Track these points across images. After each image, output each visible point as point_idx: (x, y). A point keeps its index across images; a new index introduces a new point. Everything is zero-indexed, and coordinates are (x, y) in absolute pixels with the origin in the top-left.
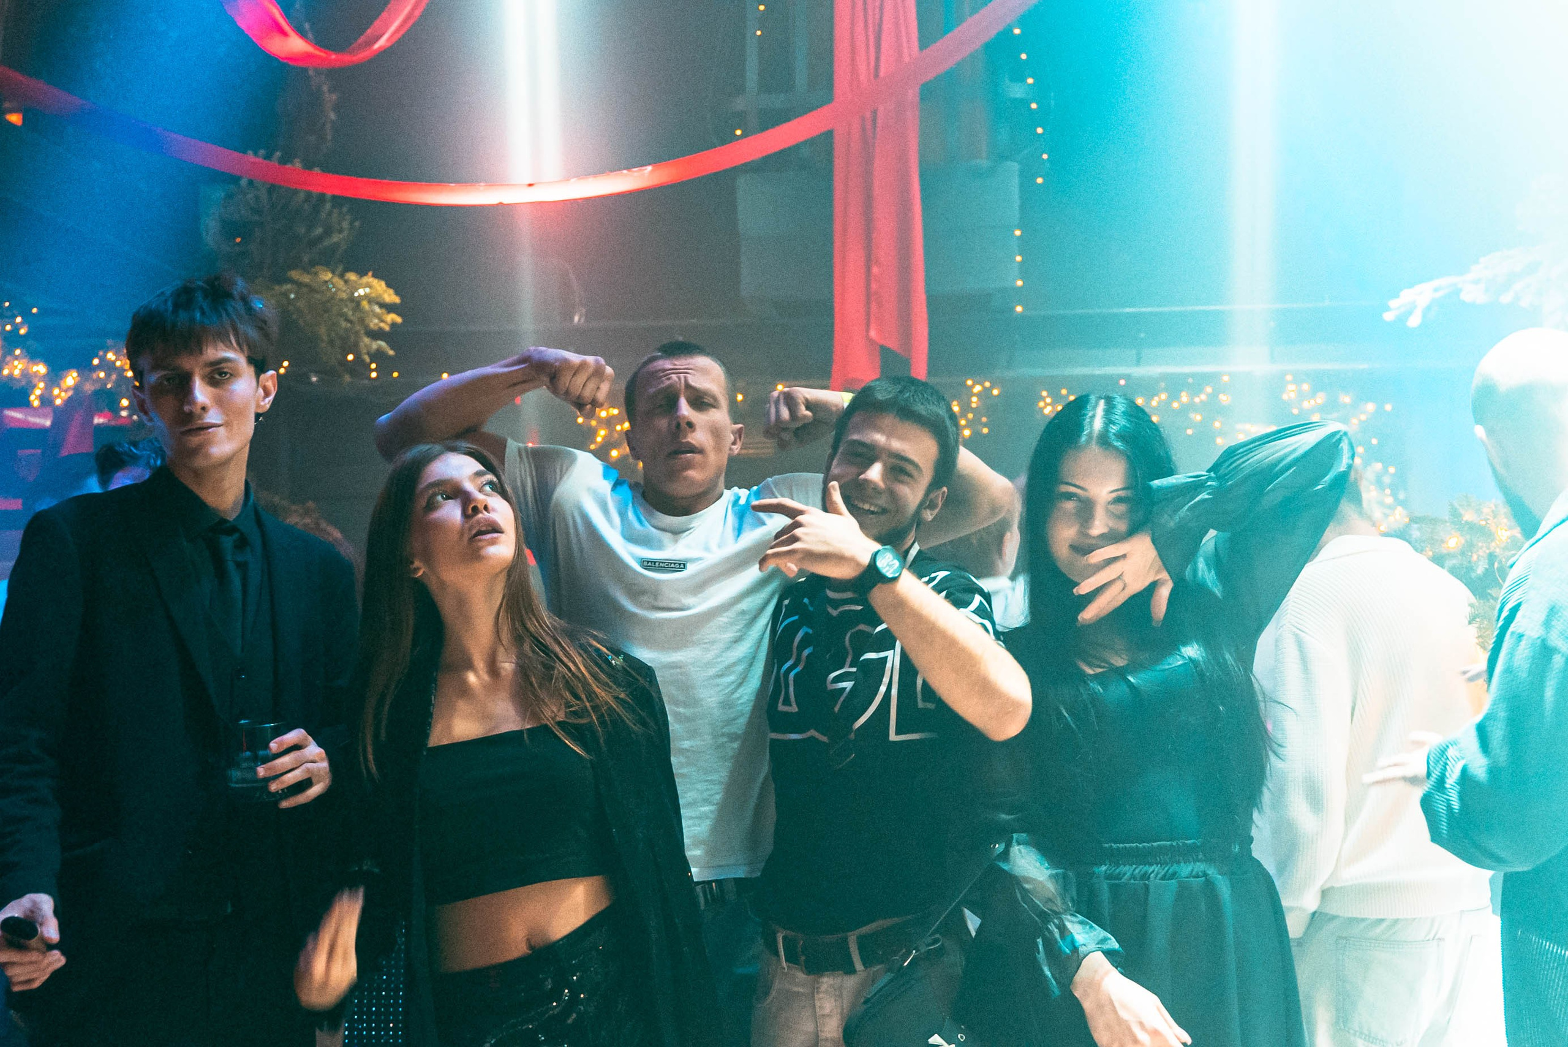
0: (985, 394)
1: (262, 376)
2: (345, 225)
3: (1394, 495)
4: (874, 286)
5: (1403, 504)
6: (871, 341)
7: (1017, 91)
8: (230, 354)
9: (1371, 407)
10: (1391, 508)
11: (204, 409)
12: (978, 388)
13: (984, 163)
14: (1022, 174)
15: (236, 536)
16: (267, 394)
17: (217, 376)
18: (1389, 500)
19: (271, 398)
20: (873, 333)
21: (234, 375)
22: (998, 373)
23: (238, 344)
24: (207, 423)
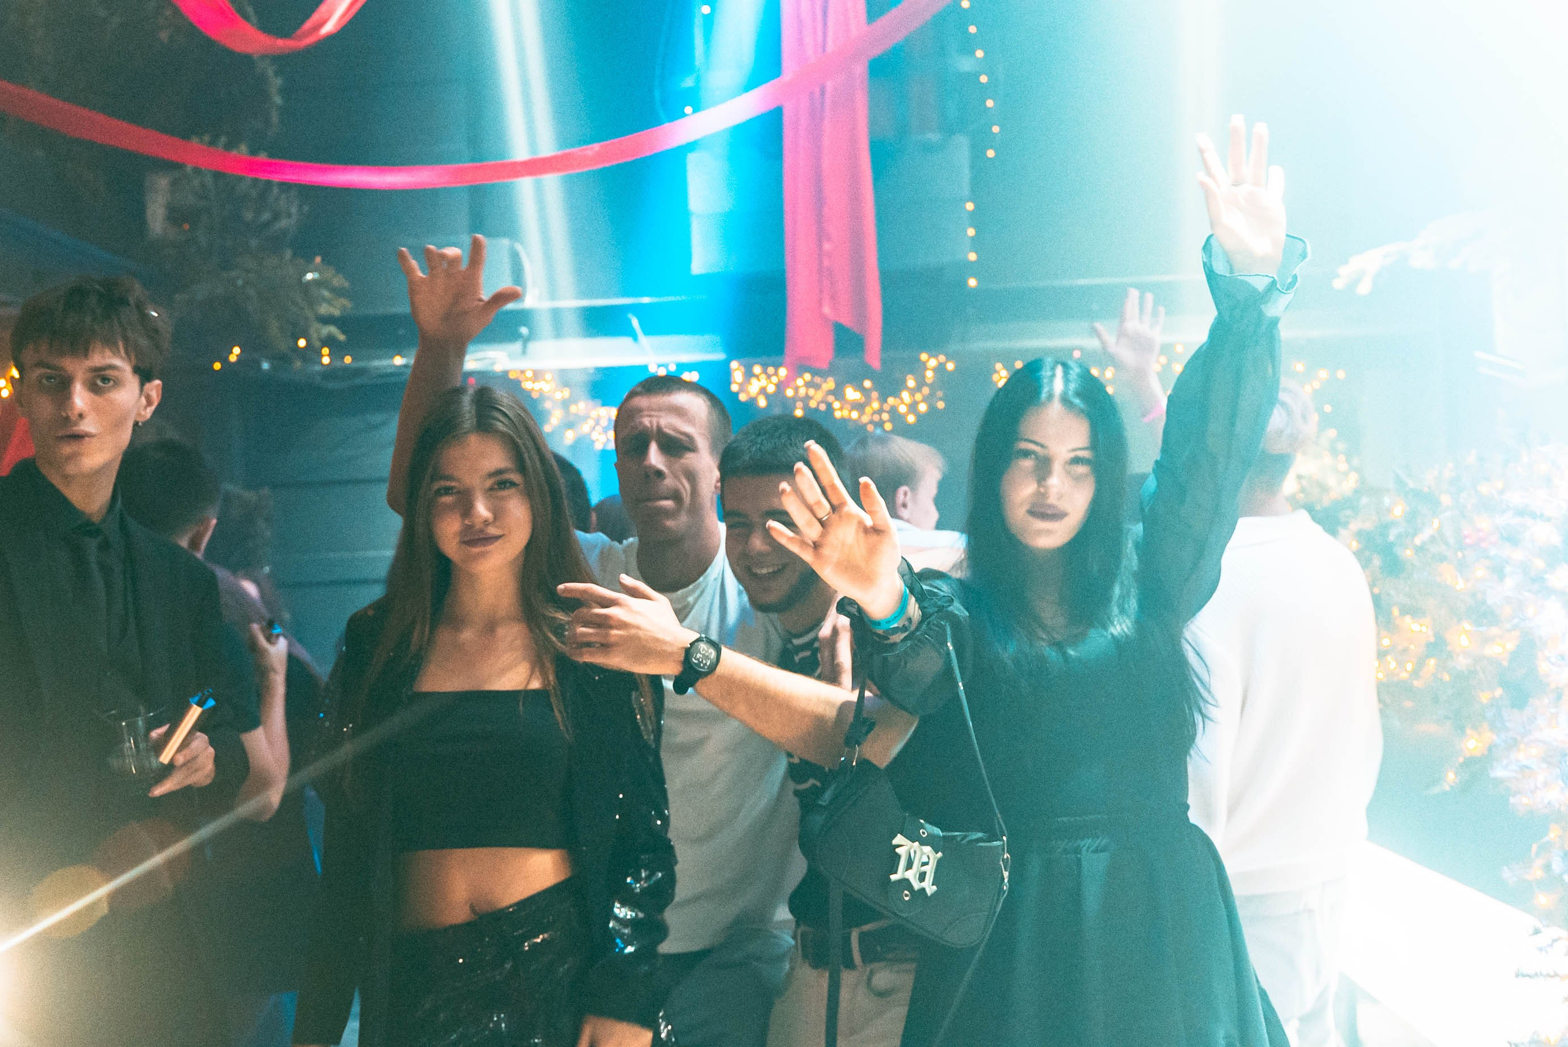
0: (940, 369)
1: (147, 386)
2: (294, 210)
3: (1348, 461)
4: (826, 263)
5: (1358, 470)
6: (824, 318)
7: (965, 65)
8: (117, 362)
9: (1323, 374)
10: (1346, 474)
11: (81, 416)
12: (933, 363)
13: (933, 137)
14: (973, 146)
15: (99, 539)
16: (149, 402)
17: (99, 383)
18: (1343, 467)
19: (153, 408)
20: (826, 310)
21: (118, 383)
22: (953, 347)
23: (127, 352)
24: (83, 431)
